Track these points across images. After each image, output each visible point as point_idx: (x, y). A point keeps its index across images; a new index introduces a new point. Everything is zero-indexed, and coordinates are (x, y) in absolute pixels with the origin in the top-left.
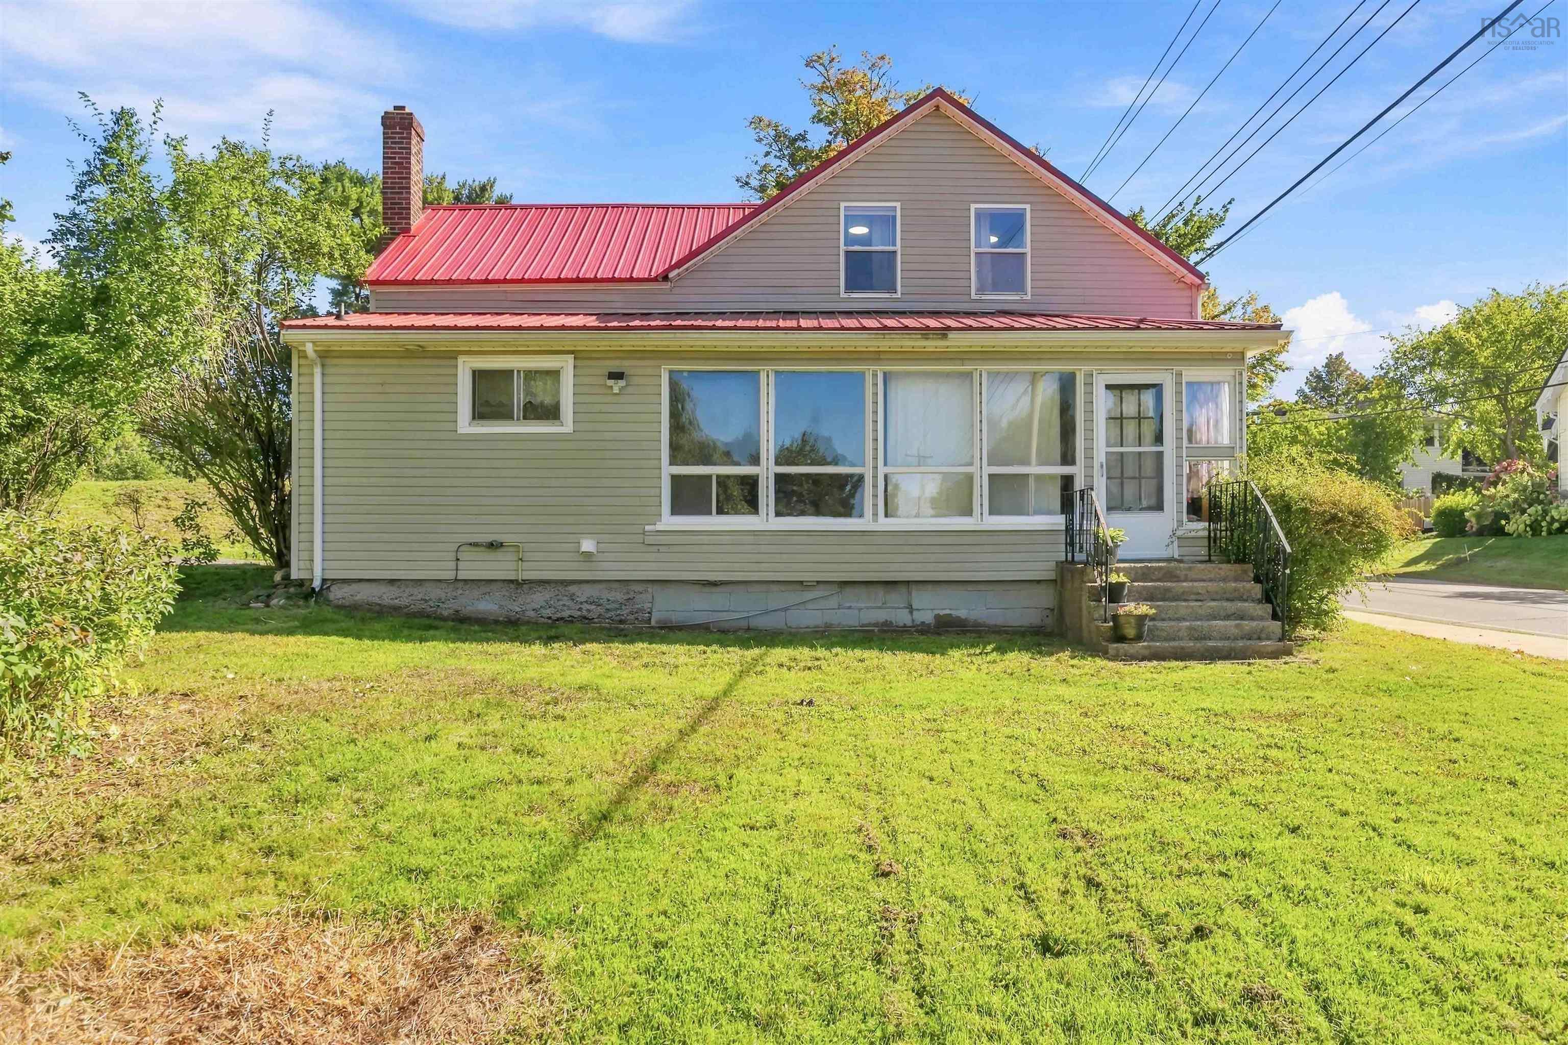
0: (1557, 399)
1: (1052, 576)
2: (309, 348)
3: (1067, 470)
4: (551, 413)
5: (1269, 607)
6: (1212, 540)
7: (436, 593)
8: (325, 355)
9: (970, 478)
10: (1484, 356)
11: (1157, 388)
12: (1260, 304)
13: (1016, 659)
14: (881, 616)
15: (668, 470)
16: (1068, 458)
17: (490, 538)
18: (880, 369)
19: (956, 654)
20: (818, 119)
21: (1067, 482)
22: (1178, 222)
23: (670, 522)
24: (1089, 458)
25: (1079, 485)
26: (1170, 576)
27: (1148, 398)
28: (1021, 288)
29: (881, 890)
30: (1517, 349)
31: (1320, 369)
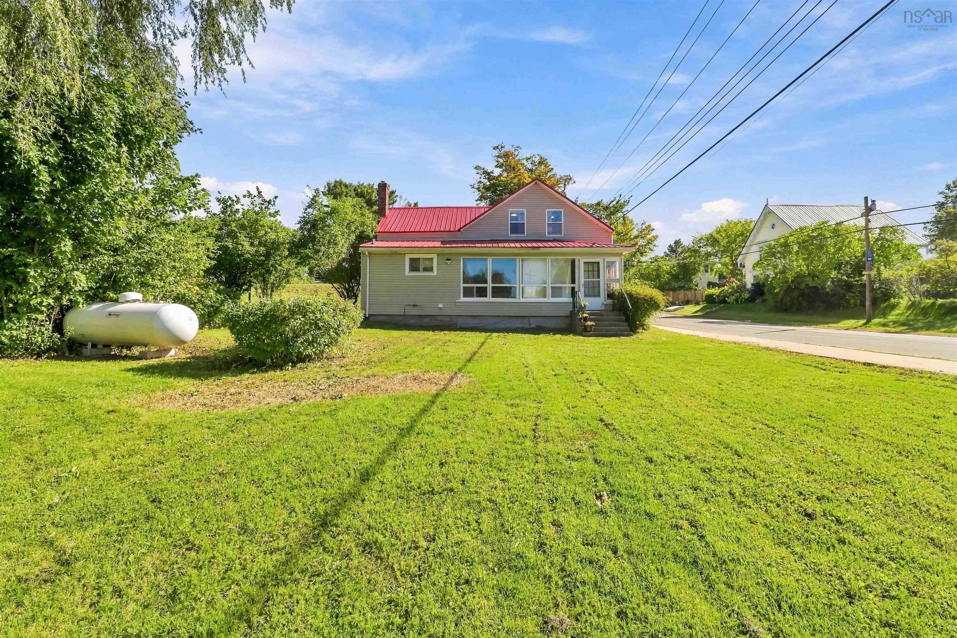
0: (744, 258)
1: (568, 315)
2: (367, 253)
3: (573, 285)
4: (431, 270)
5: (627, 323)
6: (613, 305)
7: (400, 318)
8: (370, 254)
9: (545, 287)
10: (724, 242)
11: (598, 263)
12: (647, 224)
13: (558, 336)
14: (521, 326)
15: (462, 285)
16: (573, 281)
17: (413, 304)
18: (521, 258)
19: (542, 335)
20: (496, 166)
21: (573, 289)
22: (614, 203)
23: (463, 299)
24: (579, 282)
25: (576, 290)
26: (601, 315)
27: (596, 265)
28: (561, 233)
29: (526, 369)
30: (735, 241)
31: (672, 244)
